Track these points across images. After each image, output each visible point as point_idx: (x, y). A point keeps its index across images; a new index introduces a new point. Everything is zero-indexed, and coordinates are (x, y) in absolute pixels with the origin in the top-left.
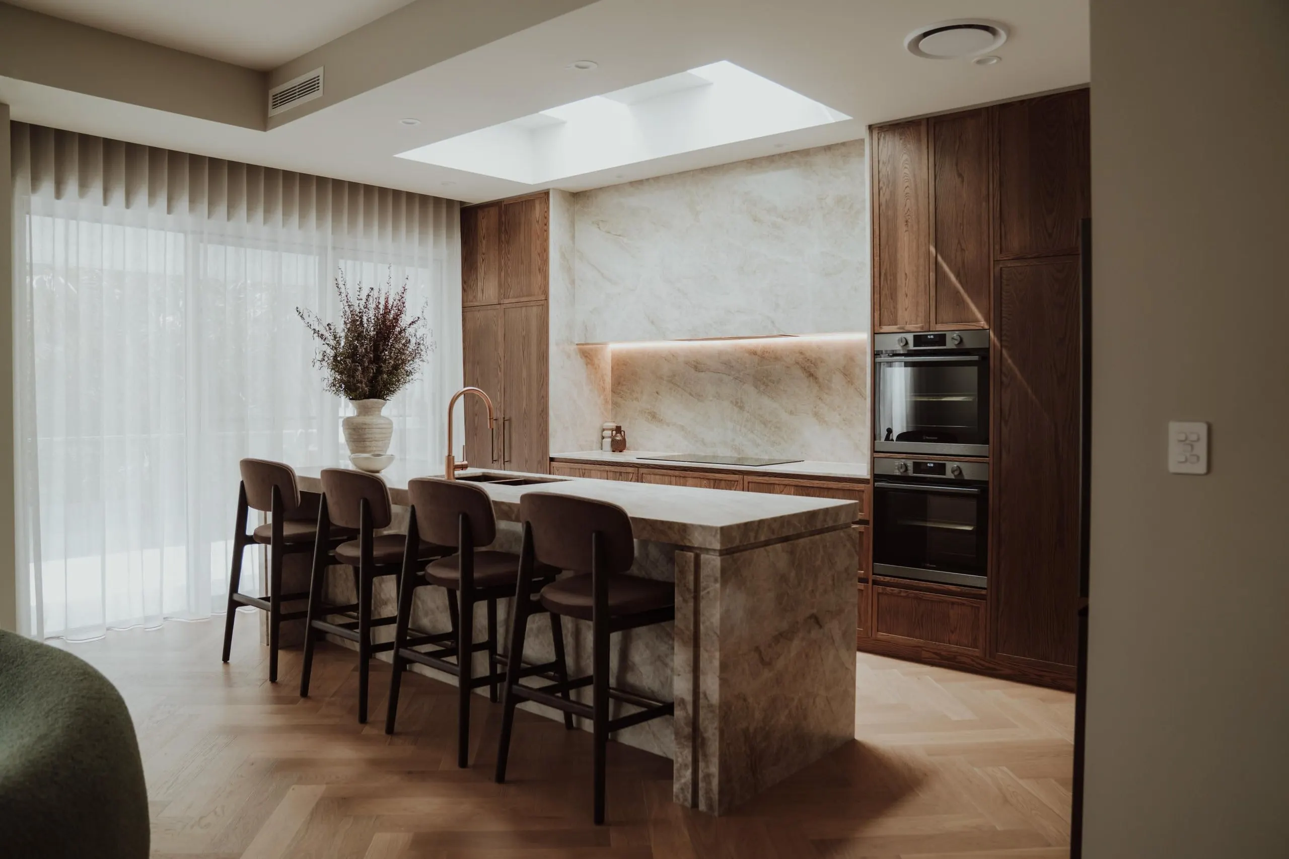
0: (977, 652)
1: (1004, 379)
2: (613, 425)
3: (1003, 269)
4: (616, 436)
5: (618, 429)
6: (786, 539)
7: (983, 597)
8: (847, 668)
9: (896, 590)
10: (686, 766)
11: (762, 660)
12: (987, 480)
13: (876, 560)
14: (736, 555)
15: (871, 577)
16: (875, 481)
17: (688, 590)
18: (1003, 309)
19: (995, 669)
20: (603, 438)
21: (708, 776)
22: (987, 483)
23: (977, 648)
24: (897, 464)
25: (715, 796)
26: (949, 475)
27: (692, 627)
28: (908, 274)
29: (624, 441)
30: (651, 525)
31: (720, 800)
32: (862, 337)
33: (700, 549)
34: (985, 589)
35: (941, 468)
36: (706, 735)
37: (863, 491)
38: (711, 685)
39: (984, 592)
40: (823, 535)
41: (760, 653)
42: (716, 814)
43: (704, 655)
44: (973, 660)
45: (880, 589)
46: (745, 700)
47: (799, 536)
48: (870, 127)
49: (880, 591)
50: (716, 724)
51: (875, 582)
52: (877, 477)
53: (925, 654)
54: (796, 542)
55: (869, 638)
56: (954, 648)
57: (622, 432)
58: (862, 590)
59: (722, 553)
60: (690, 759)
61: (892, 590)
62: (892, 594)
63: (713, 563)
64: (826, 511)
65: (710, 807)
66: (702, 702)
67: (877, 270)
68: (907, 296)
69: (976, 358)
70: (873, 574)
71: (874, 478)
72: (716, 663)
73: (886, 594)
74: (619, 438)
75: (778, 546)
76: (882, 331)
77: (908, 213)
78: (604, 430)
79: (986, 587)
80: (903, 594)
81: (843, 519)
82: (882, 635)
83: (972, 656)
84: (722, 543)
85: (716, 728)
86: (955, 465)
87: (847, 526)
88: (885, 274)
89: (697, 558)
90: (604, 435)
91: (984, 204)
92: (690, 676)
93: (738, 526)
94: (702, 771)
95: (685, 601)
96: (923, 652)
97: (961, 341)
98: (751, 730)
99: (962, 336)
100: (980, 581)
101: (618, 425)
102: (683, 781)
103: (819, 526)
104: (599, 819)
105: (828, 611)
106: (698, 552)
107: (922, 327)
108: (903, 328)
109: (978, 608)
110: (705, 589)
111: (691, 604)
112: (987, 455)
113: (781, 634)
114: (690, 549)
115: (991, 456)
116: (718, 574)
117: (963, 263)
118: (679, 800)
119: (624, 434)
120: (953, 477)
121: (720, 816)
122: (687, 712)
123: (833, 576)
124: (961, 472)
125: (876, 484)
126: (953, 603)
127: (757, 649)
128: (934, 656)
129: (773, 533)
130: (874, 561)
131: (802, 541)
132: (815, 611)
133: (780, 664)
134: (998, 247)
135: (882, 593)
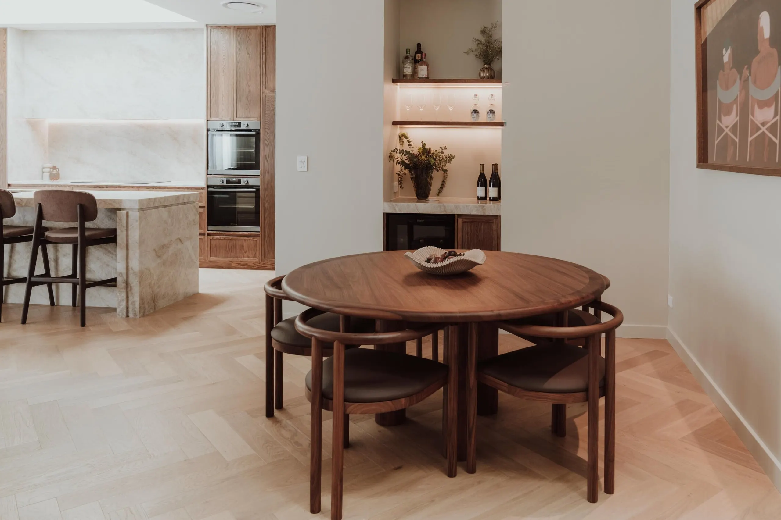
0: (256, 260)
1: (266, 142)
2: (51, 165)
3: (266, 96)
4: (53, 171)
5: (54, 168)
6: (166, 206)
7: (258, 236)
8: (194, 262)
9: (219, 237)
10: (123, 300)
11: (157, 255)
12: (259, 185)
13: (209, 224)
14: (145, 211)
15: (207, 232)
16: (208, 188)
17: (123, 227)
18: (266, 113)
19: (265, 267)
20: (43, 172)
21: (133, 303)
22: (259, 186)
23: (256, 258)
24: (218, 180)
25: (137, 309)
26: (243, 184)
27: (125, 242)
28: (224, 95)
29: (58, 174)
30: (104, 202)
31: (140, 311)
32: (201, 121)
33: (129, 209)
34: (259, 232)
35: (239, 182)
36: (132, 285)
37: (202, 193)
38: (135, 264)
39: (259, 233)
40: (183, 205)
41: (156, 252)
42: (138, 317)
43: (131, 252)
44: (254, 264)
45: (211, 237)
46: (150, 270)
47: (172, 205)
48: (207, 25)
49: (211, 238)
50: (137, 280)
51: (208, 235)
52: (209, 186)
53: (233, 265)
54: (171, 207)
55: (206, 261)
56: (246, 260)
57: (57, 170)
58: (202, 239)
59: (139, 210)
60: (125, 297)
61: (217, 237)
62: (217, 239)
63: (134, 215)
64: (184, 195)
65: (135, 315)
66: (130, 271)
67: (209, 92)
68: (223, 104)
69: (254, 133)
70: (208, 231)
71: (207, 186)
72: (137, 255)
73: (214, 239)
74: (55, 172)
75: (163, 209)
76: (211, 120)
77: (224, 67)
78: (43, 168)
79: (259, 231)
80: (222, 238)
81: (192, 199)
82: (212, 259)
83: (254, 262)
84: (139, 206)
85: (137, 281)
86: (245, 179)
87: (194, 202)
88: (213, 94)
89: (127, 213)
90: (44, 171)
91: (259, 67)
92: (125, 262)
93: (146, 200)
94: (131, 300)
95: (122, 231)
96: (232, 264)
97: (248, 126)
98: (153, 283)
99: (248, 124)
100: (257, 229)
101: (55, 165)
102: (121, 307)
103: (181, 201)
104: (83, 324)
105: (185, 237)
106: (128, 211)
107: (230, 119)
108: (221, 119)
109: (256, 240)
110: (131, 225)
111: (125, 232)
112: (259, 174)
113: (165, 245)
114: (123, 209)
115: (261, 175)
116: (138, 219)
117: (249, 92)
118: (120, 315)
119: (59, 171)
120: (244, 185)
121: (140, 317)
122: (123, 277)
123: (188, 223)
124: (248, 182)
125: (208, 189)
126: (245, 240)
127: (155, 250)
128: (237, 265)
129: (161, 203)
130: (208, 225)
131: (173, 207)
132: (179, 237)
133: (165, 257)
134: (264, 86)
135: (212, 239)
